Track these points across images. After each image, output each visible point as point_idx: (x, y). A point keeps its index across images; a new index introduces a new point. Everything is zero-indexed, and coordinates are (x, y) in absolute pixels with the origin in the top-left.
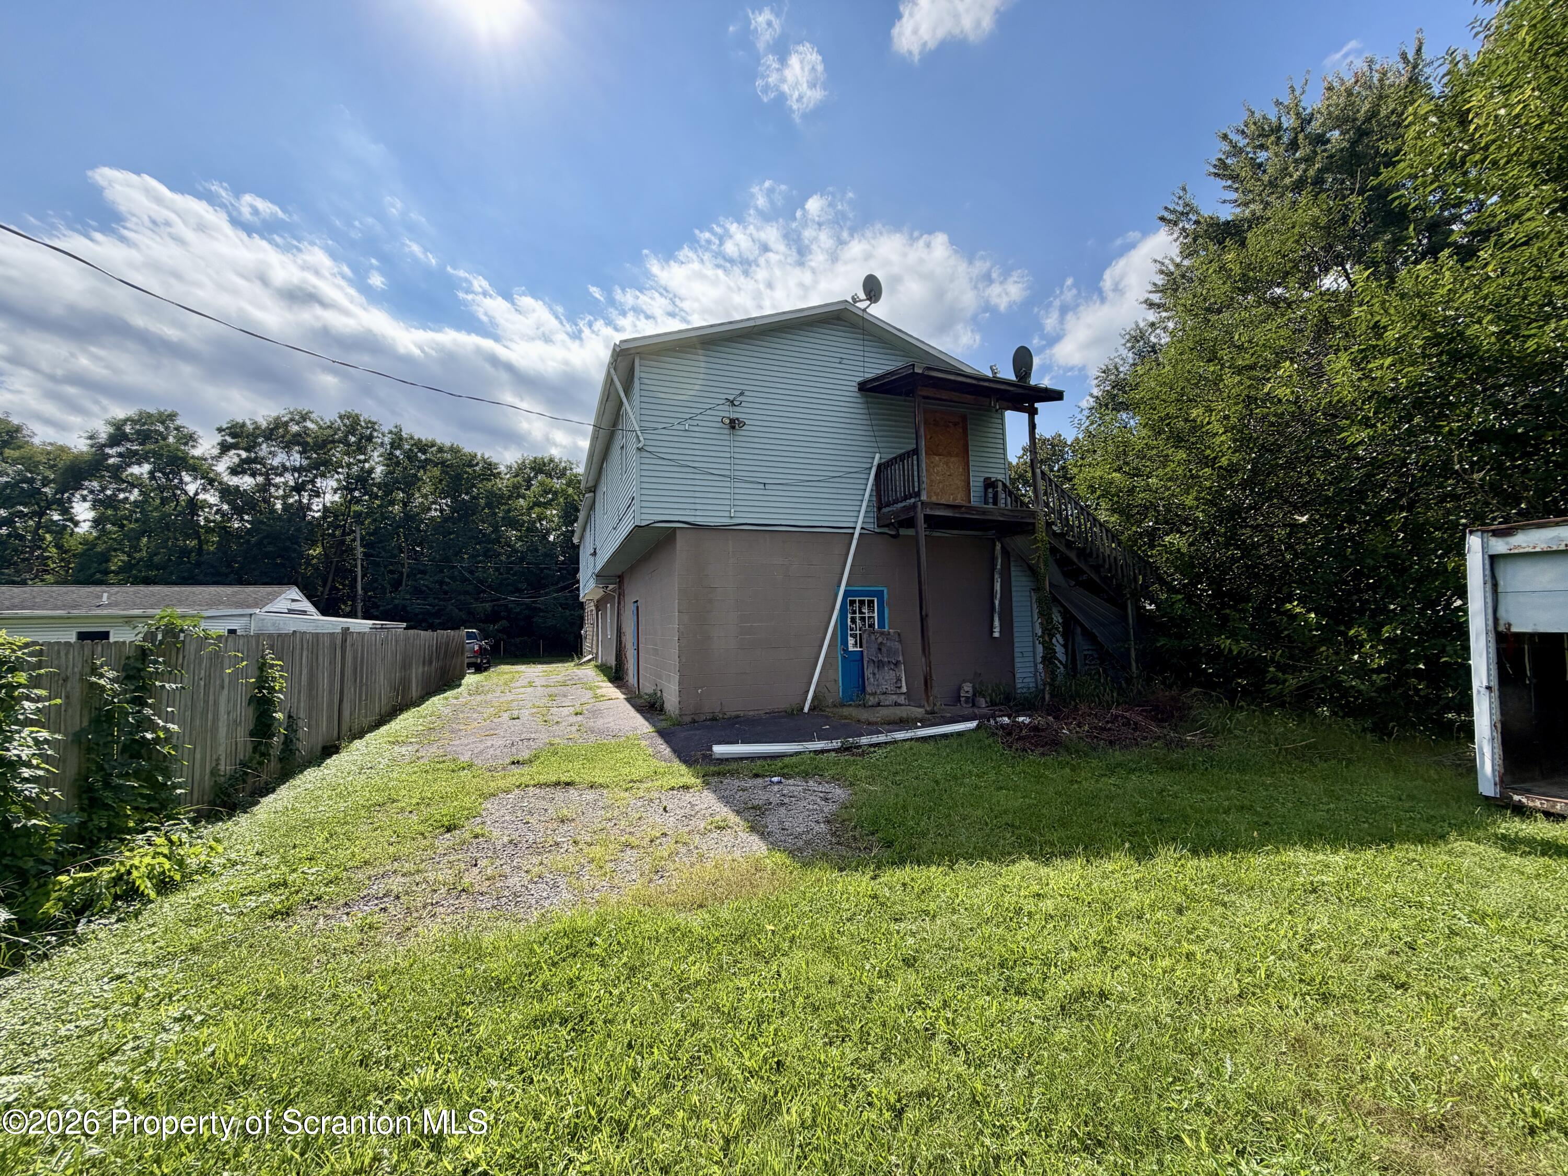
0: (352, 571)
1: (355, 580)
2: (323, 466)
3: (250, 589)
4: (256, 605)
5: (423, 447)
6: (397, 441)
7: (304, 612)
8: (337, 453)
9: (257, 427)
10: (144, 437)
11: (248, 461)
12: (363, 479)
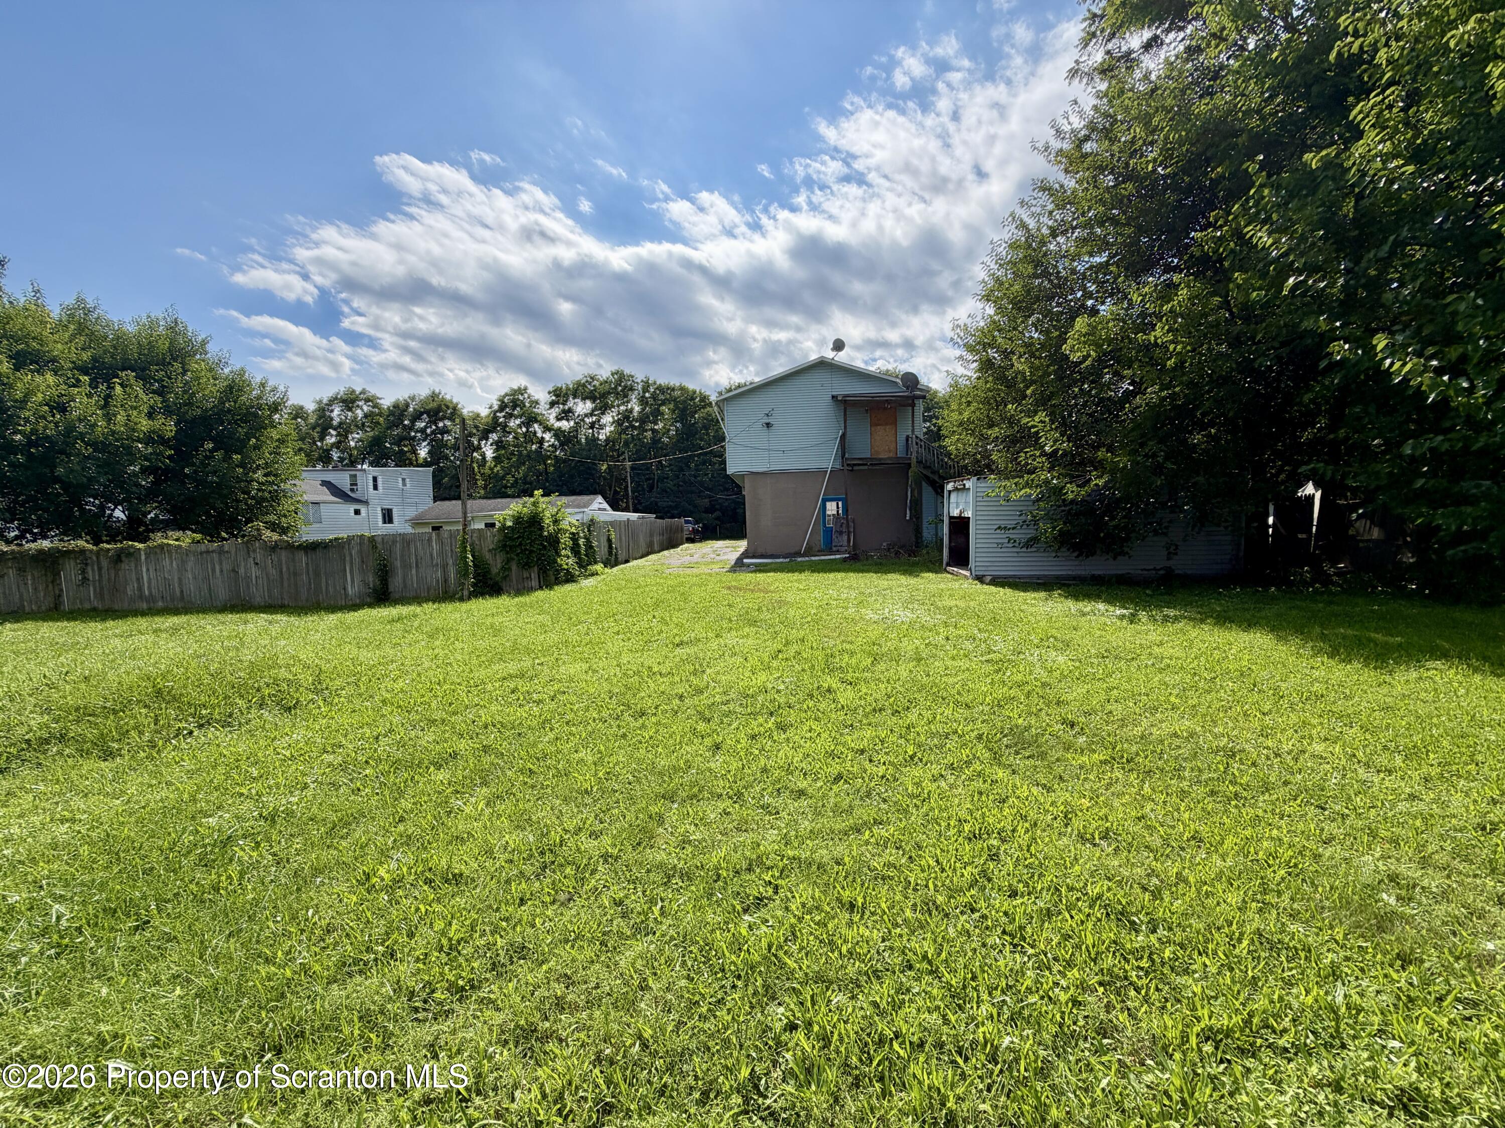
0: (625, 479)
1: (627, 486)
2: (604, 408)
3: (579, 498)
4: (585, 507)
5: (661, 389)
6: (646, 386)
7: (605, 510)
8: (611, 399)
9: (568, 389)
10: (515, 404)
11: (564, 411)
12: (627, 416)
